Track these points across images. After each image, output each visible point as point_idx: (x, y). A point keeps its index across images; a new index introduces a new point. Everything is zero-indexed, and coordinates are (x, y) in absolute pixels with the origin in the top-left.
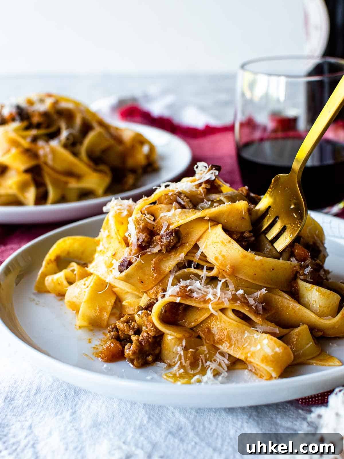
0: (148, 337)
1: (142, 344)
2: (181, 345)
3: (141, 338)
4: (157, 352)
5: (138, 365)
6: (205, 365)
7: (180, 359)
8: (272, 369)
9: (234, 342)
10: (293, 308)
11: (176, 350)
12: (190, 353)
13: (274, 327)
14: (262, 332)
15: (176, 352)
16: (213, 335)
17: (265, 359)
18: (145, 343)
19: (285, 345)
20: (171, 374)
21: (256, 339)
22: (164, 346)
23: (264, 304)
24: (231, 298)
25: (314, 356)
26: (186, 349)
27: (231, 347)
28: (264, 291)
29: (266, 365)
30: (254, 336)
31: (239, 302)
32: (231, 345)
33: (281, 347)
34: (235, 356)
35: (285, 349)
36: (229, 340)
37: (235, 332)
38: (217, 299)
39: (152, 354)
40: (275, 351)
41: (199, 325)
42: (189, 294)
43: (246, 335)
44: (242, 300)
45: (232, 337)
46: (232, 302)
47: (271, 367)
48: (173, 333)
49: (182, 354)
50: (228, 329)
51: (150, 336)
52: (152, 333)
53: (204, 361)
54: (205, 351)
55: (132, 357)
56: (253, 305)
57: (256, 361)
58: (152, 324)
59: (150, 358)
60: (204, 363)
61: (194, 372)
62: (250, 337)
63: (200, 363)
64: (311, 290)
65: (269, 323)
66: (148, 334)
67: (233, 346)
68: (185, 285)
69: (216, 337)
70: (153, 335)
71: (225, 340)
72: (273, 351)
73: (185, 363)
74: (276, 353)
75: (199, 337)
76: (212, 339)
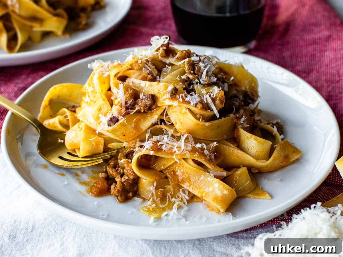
0: (129, 179)
1: (124, 185)
2: (153, 185)
3: (123, 180)
4: (135, 189)
5: (121, 200)
6: (171, 200)
7: (153, 196)
8: (221, 206)
9: (193, 182)
10: (236, 154)
11: (149, 189)
12: (160, 192)
13: (223, 172)
14: (214, 176)
15: (149, 190)
16: (177, 176)
17: (216, 199)
18: (126, 184)
19: (231, 188)
20: (146, 208)
21: (209, 182)
22: (140, 185)
23: (215, 154)
24: (191, 149)
25: (251, 190)
26: (157, 188)
27: (190, 186)
28: (215, 144)
29: (217, 204)
30: (208, 179)
31: (197, 153)
32: (190, 185)
33: (228, 191)
34: (194, 193)
35: (231, 191)
36: (189, 180)
37: (194, 175)
38: (181, 152)
39: (131, 191)
40: (223, 193)
41: (167, 169)
42: (160, 147)
43: (202, 178)
44: (200, 151)
45: (191, 179)
46: (192, 153)
47: (220, 205)
48: (147, 178)
49: (154, 193)
50: (188, 173)
51: (130, 179)
52: (132, 177)
53: (170, 197)
54: (170, 189)
55: (117, 194)
56: (207, 155)
57: (209, 200)
58: (131, 170)
59: (130, 194)
60: (171, 199)
61: (163, 207)
62: (205, 180)
63: (168, 199)
64: (250, 138)
65: (219, 169)
66: (129, 177)
67: (192, 186)
68: (156, 140)
69: (180, 178)
70: (132, 179)
71: (186, 181)
72: (222, 193)
73: (157, 200)
74: (224, 194)
75: (166, 177)
76: (176, 180)
